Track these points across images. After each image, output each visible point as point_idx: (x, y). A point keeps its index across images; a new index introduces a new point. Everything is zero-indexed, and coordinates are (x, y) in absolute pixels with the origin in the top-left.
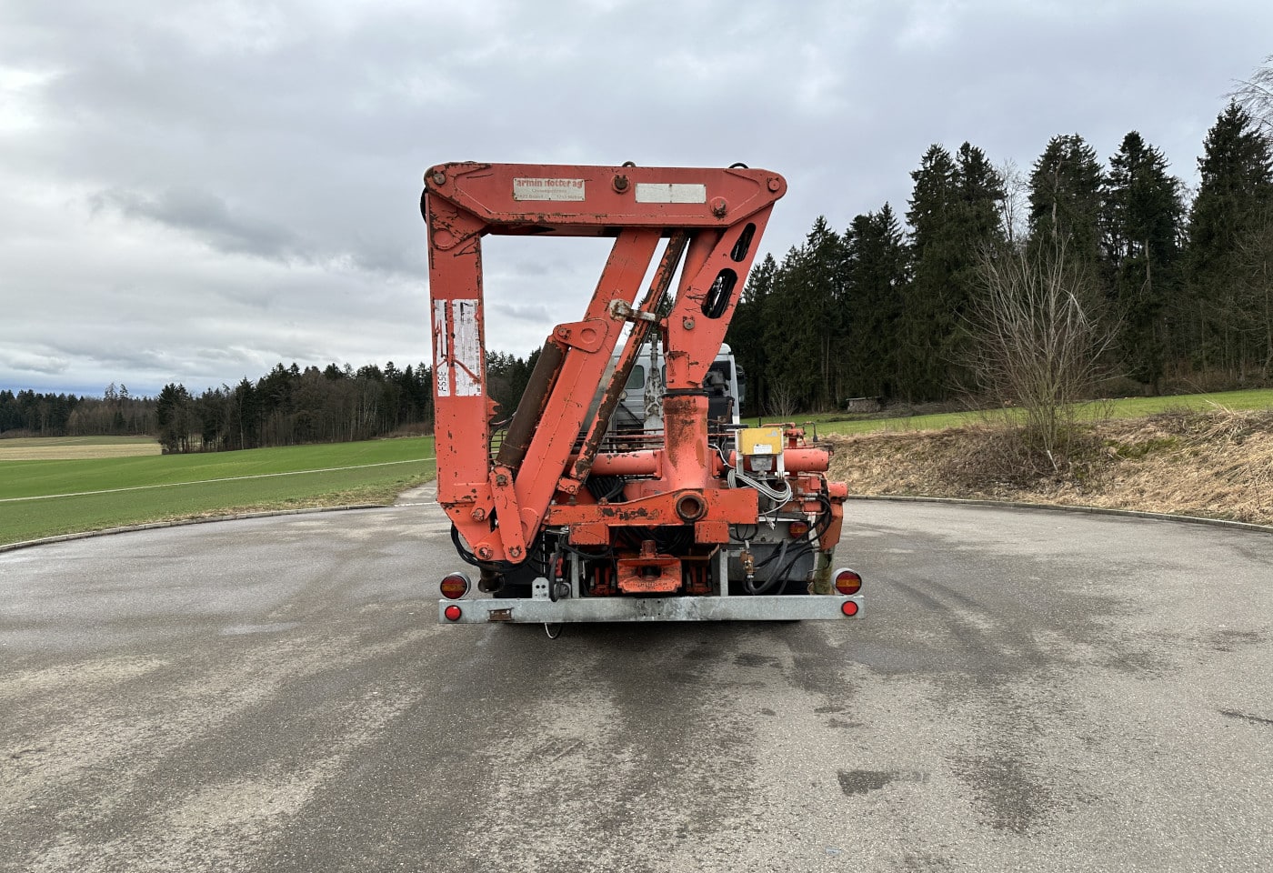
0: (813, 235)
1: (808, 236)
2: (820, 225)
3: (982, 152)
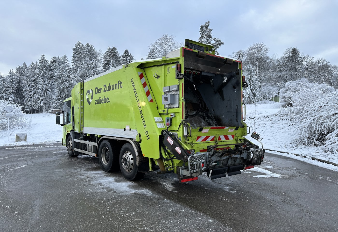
1: (39, 60)
2: (43, 57)
3: (93, 47)
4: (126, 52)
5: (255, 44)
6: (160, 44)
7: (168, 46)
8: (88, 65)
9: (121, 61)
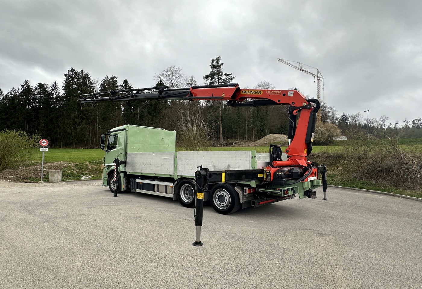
0: (23, 86)
1: (22, 85)
2: (27, 83)
5: (263, 82)
7: (175, 78)
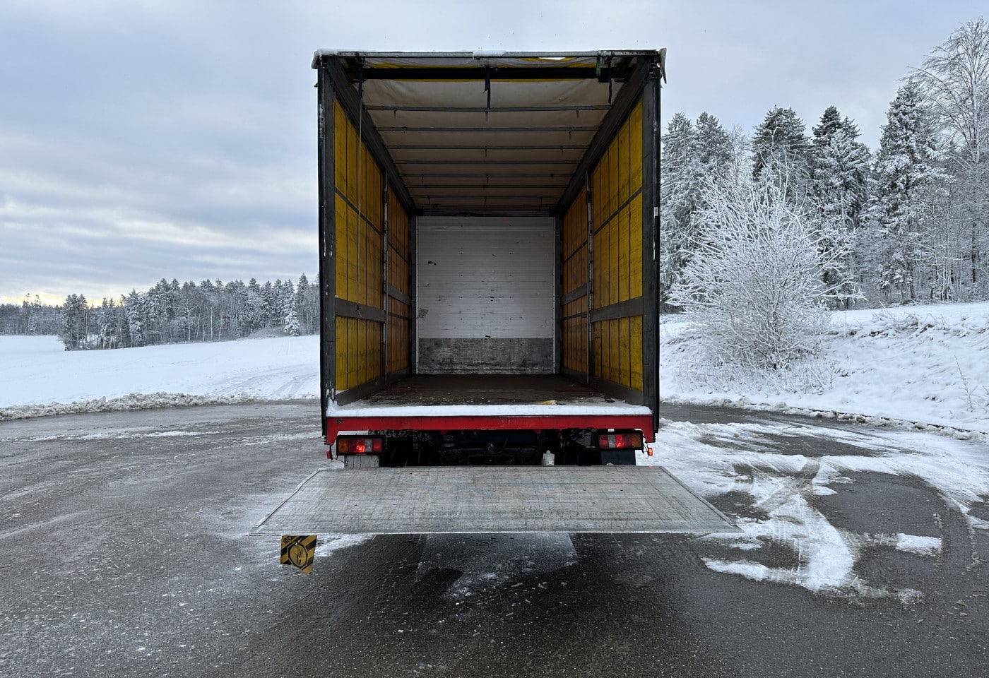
3: (716, 120)
4: (830, 115)
6: (948, 62)
8: (697, 179)
9: (810, 147)
